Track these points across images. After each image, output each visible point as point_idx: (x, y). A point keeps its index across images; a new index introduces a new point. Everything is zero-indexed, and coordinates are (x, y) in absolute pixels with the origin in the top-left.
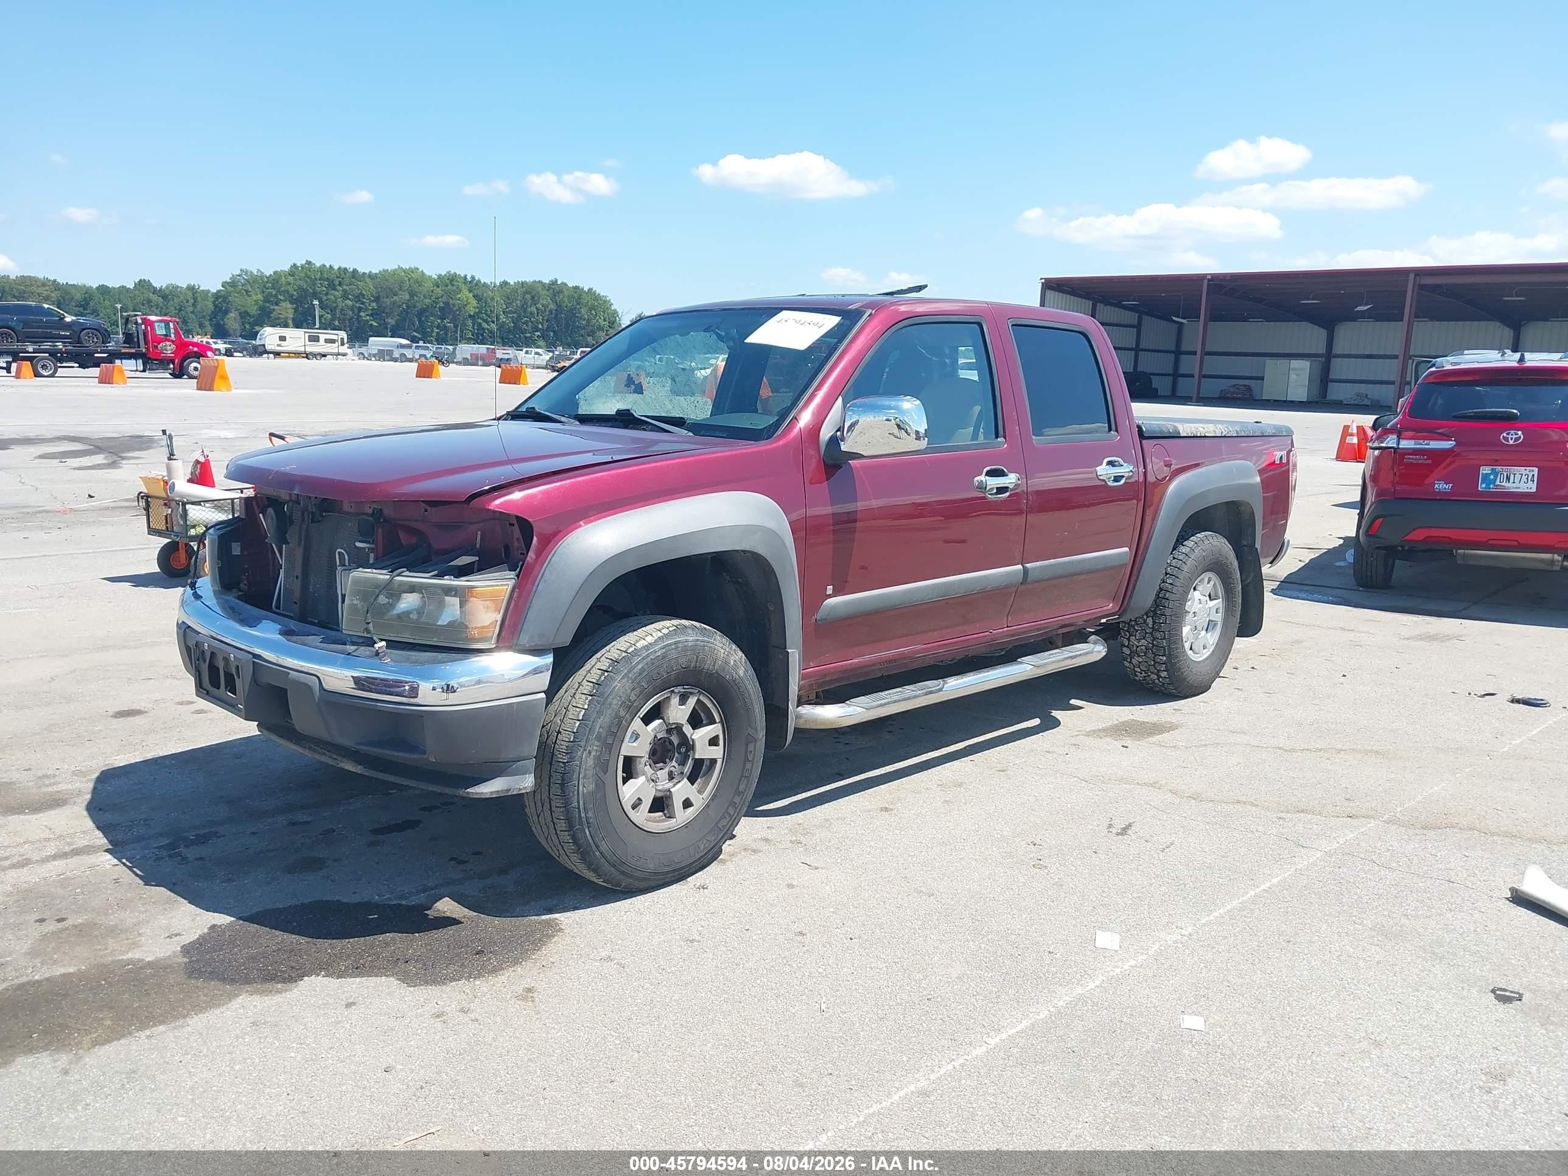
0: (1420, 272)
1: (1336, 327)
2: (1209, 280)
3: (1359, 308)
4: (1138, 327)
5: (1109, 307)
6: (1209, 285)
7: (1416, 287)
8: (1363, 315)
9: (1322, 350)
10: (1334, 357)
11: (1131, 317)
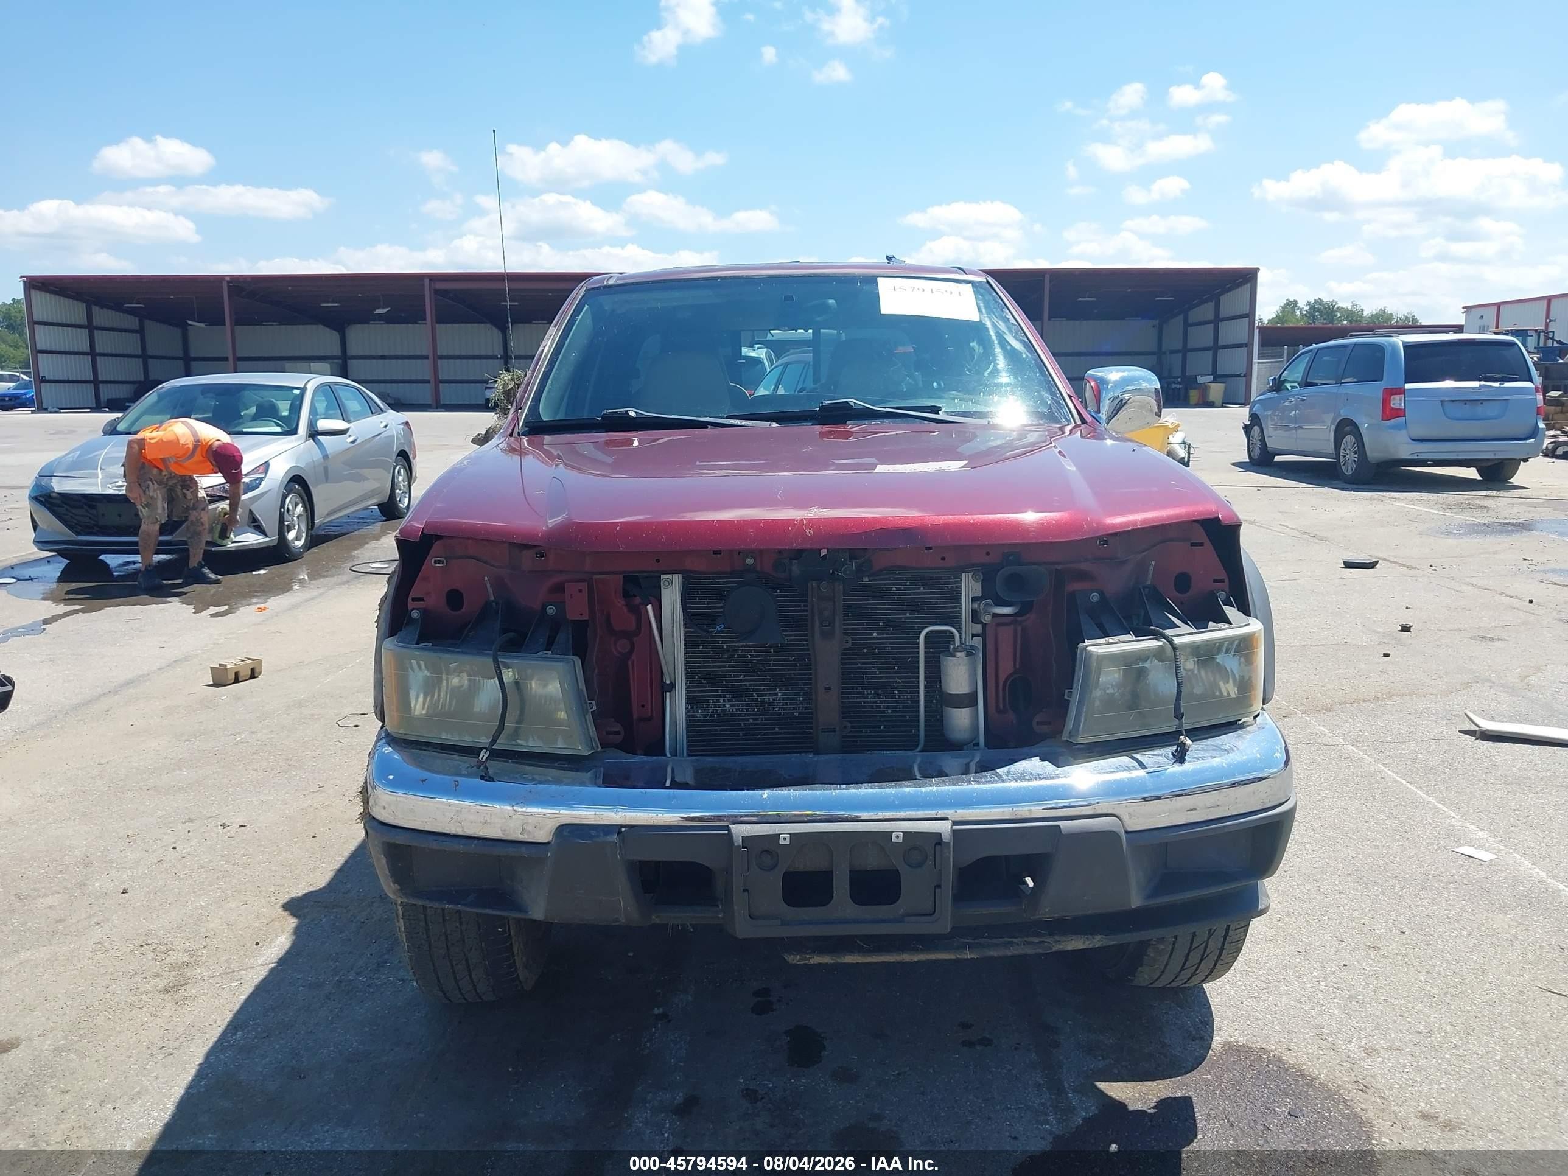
0: (434, 278)
1: (346, 330)
2: (228, 282)
3: (378, 311)
4: (141, 331)
5: (105, 310)
6: (229, 287)
7: (432, 292)
8: (380, 318)
9: (336, 351)
10: (349, 359)
11: (132, 322)
